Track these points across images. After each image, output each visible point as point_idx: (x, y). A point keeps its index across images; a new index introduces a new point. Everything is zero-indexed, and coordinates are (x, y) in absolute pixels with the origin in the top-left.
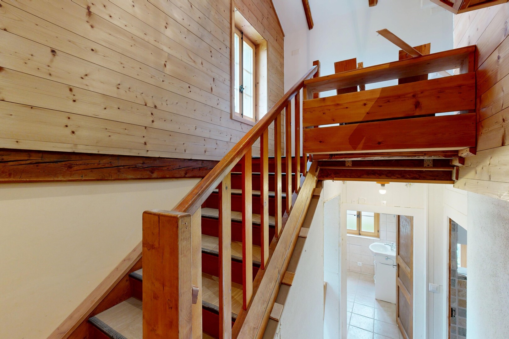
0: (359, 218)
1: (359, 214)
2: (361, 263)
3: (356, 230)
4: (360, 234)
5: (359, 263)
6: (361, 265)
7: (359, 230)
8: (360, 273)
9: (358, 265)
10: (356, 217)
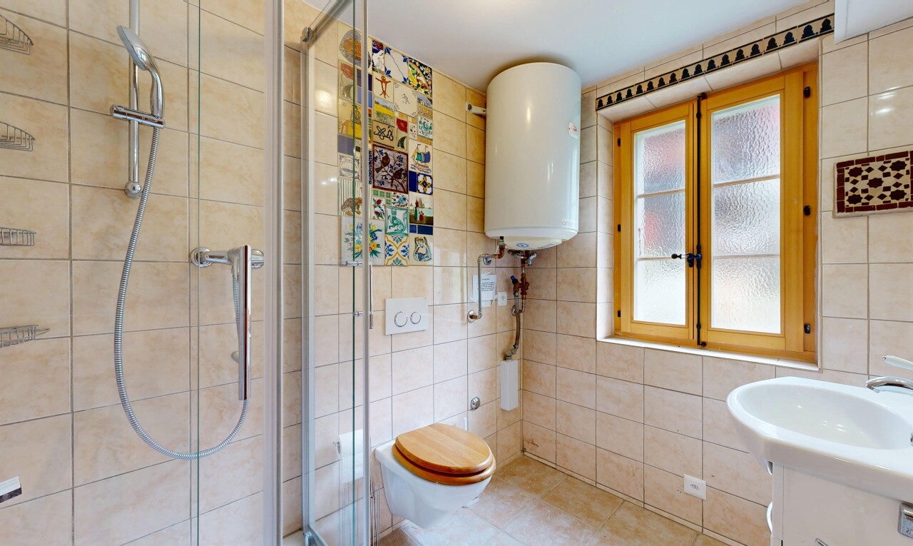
0: (699, 267)
1: (699, 247)
2: (698, 481)
3: (683, 322)
4: (702, 345)
5: (690, 479)
6: (702, 493)
7: (699, 326)
8: (699, 529)
9: (688, 489)
10: (682, 262)
